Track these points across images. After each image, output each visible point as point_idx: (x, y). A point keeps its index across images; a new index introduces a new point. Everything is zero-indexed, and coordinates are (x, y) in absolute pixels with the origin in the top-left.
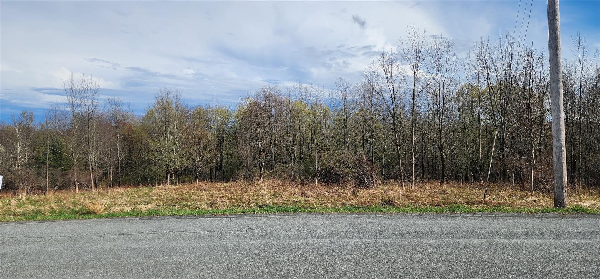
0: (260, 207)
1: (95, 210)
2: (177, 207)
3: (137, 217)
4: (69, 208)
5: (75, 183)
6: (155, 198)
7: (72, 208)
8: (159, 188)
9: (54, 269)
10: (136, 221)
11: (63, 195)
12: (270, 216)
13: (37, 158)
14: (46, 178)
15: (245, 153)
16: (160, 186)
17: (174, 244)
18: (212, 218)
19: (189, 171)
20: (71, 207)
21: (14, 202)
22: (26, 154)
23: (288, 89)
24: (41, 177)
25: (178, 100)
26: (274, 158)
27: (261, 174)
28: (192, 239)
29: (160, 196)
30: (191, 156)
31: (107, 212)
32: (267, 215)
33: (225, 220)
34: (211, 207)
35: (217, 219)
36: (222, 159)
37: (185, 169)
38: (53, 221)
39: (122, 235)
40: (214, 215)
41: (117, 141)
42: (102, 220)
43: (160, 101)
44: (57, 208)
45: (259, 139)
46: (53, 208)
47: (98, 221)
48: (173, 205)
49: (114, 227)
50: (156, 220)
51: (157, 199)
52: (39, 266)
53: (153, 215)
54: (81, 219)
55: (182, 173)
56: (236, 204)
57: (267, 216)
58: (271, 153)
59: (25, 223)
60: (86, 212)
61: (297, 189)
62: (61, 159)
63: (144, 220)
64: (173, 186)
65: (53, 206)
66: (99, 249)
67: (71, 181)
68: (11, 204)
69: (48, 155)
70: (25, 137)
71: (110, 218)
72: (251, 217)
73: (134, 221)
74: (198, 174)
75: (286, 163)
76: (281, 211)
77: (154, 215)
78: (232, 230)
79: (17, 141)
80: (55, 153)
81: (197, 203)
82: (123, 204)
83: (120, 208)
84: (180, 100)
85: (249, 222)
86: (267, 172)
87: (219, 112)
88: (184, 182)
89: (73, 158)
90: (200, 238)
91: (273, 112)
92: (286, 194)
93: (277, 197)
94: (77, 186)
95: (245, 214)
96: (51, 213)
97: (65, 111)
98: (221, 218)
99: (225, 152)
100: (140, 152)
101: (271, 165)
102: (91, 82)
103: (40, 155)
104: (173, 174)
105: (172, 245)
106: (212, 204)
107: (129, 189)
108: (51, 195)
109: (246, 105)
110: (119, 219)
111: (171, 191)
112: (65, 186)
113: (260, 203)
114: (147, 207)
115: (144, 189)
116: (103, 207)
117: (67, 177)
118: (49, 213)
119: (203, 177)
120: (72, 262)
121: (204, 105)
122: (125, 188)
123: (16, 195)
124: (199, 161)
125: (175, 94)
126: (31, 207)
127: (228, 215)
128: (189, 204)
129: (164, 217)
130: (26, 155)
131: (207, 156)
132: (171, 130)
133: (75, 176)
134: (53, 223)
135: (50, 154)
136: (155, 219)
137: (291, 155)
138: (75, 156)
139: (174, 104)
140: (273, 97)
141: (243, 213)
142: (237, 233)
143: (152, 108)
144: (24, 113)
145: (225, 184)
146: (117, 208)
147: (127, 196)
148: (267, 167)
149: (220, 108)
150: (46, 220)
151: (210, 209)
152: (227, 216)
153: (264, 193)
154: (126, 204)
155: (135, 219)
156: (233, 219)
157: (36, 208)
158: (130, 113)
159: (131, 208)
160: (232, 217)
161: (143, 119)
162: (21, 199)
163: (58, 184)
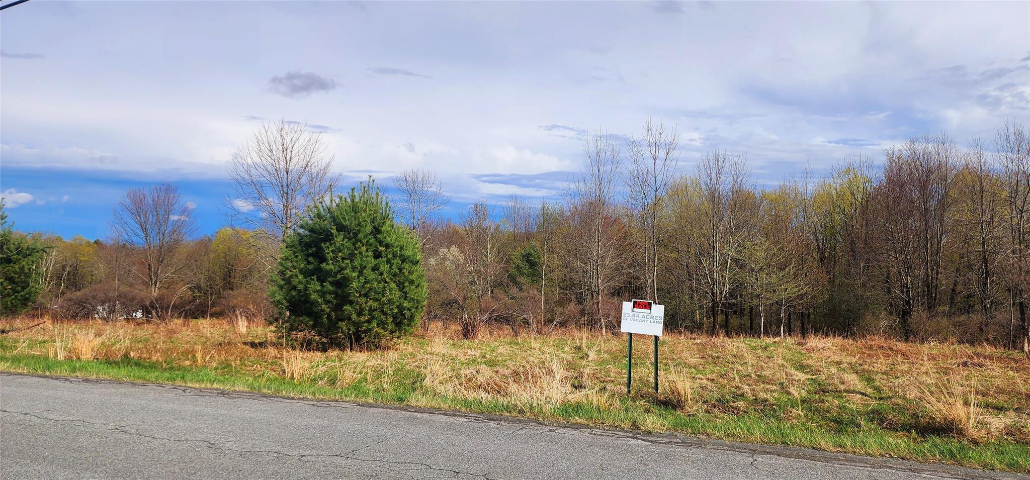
5: (601, 320)
94: (604, 325)
103: (512, 269)
104: (719, 312)
163: (556, 317)
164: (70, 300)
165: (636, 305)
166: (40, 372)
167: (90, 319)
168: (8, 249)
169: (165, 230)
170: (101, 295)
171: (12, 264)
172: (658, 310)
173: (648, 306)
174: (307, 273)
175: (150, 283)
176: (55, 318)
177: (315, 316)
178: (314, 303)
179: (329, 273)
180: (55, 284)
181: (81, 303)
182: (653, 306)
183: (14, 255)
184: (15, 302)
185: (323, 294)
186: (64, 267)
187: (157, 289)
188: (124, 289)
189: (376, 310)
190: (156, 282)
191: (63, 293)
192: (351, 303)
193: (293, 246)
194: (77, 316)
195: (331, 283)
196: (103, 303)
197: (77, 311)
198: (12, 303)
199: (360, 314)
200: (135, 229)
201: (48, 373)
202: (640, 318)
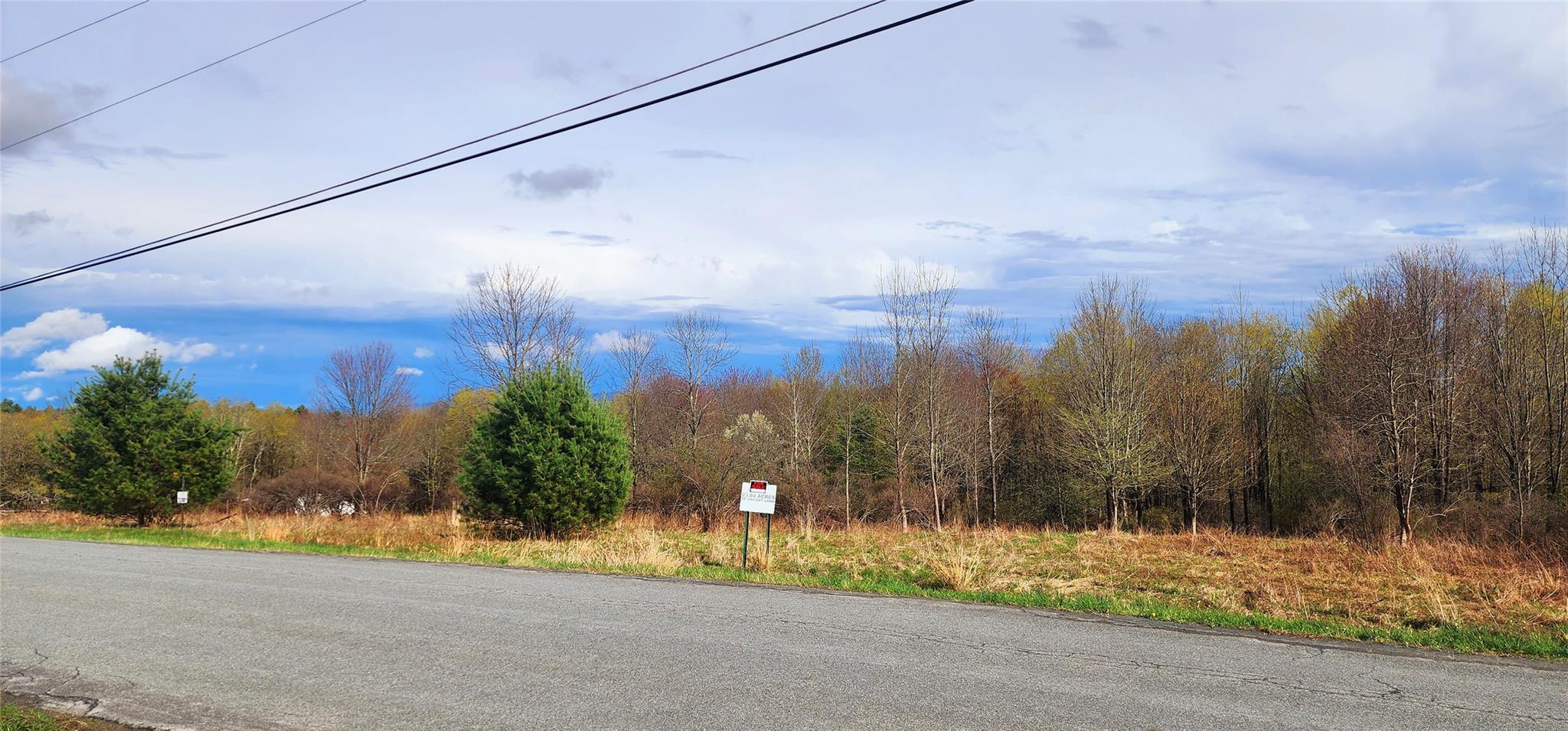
0: (1417, 625)
1: (952, 580)
2: (1150, 594)
3: (1053, 610)
4: (897, 568)
5: (901, 510)
6: (1088, 564)
7: (904, 569)
8: (1093, 537)
9: (889, 712)
10: (1052, 621)
11: (879, 534)
12: (1462, 661)
13: (830, 450)
14: (845, 494)
15: (1344, 453)
16: (1094, 533)
17: (1162, 699)
18: (1259, 639)
19: (1167, 496)
20: (900, 564)
21: (792, 541)
22: (809, 438)
23: (1497, 248)
24: (836, 489)
25: (1137, 306)
26: (1447, 471)
27: (1403, 521)
28: (1209, 692)
29: (1097, 558)
30: (1172, 454)
31: (979, 588)
32: (1449, 657)
33: (1302, 650)
34: (1250, 607)
35: (1277, 644)
36: (1263, 467)
37: (1155, 491)
38: (872, 595)
39: (1025, 654)
40: (1267, 631)
41: (989, 413)
42: (973, 607)
43: (1090, 311)
44: (874, 564)
45: (1394, 411)
46: (865, 565)
47: (965, 609)
48: (1139, 589)
49: (1003, 629)
50: (1101, 625)
51: (1093, 567)
52: (859, 698)
53: (1091, 609)
54: (927, 599)
55: (1146, 500)
56: (1328, 608)
57: (1448, 660)
58: (1435, 454)
59: (820, 592)
60: (933, 581)
61: (1551, 579)
62: (873, 453)
63: (1070, 619)
64: (1129, 536)
65: (865, 558)
66: (976, 679)
67: (892, 504)
68: (789, 546)
69: (848, 442)
70: (807, 402)
71: (990, 605)
72: (1391, 654)
73: (1046, 620)
74: (1194, 505)
75: (1492, 489)
76: (1501, 650)
77: (1095, 609)
78: (1331, 686)
79: (793, 412)
80: (861, 439)
81: (1205, 590)
82: (1011, 570)
83: (1007, 581)
84: (1142, 307)
85: (1392, 670)
86: (1424, 515)
87: (1251, 331)
88: (1156, 527)
89: (897, 452)
90: (1234, 694)
91: (1440, 324)
92: (1506, 592)
93: (1476, 600)
94: (905, 516)
95: (1368, 641)
96: (863, 574)
97: (882, 346)
98: (1289, 643)
99: (1272, 448)
100: (1039, 438)
101: (1435, 493)
102: (937, 277)
103: (835, 442)
104: (1124, 503)
105: (1154, 700)
106: (1250, 599)
107: (1020, 534)
108: (858, 534)
109: (1338, 307)
110: (1010, 610)
111: (1128, 547)
112: (880, 515)
113: (1413, 614)
114: (1071, 586)
115: (1056, 538)
116: (969, 576)
117: (886, 494)
118: (859, 574)
119: (1211, 517)
120: (923, 702)
121: (1207, 316)
122: (1010, 529)
123: (793, 527)
124: (1198, 470)
125: (1130, 292)
126: (824, 558)
127: (1311, 639)
128: (1181, 589)
129: (1119, 620)
130: (807, 442)
131: (1221, 457)
132: (1118, 384)
133: (901, 494)
134: (871, 599)
135: (851, 441)
136: (1099, 622)
137: (1512, 462)
138: (900, 447)
139: (1124, 319)
140: (1441, 276)
141: (1363, 637)
142: (1352, 700)
143: (1069, 329)
144: (804, 352)
145: (1281, 543)
146: (999, 581)
147: (1019, 552)
148: (1420, 497)
149: (1258, 322)
150: (856, 590)
151: (1248, 613)
152: (1307, 641)
153: (1420, 580)
154: (1018, 571)
155: (1048, 614)
156: (1328, 652)
157: (832, 560)
158: (1018, 346)
159: (1032, 582)
160: (1327, 647)
161: (1046, 359)
162: (803, 538)
163: (868, 508)
164: (263, 489)
165: (754, 485)
166: (235, 548)
167: (287, 513)
168: (198, 431)
169: (376, 401)
170: (299, 483)
171: (201, 448)
172: (772, 490)
173: (763, 486)
174: (493, 457)
175: (358, 468)
176: (246, 511)
177: (503, 502)
178: (500, 488)
179: (515, 456)
180: (246, 470)
181: (276, 493)
182: (768, 486)
183: (203, 437)
184: (205, 490)
185: (509, 479)
186: (257, 445)
187: (366, 475)
188: (326, 475)
189: (566, 494)
190: (365, 465)
191: (255, 481)
192: (538, 489)
193: (484, 428)
194: (272, 509)
195: (516, 466)
196: (301, 494)
197: (272, 503)
198: (200, 490)
199: (548, 500)
200: (339, 399)
201: (242, 548)
202: (756, 498)
